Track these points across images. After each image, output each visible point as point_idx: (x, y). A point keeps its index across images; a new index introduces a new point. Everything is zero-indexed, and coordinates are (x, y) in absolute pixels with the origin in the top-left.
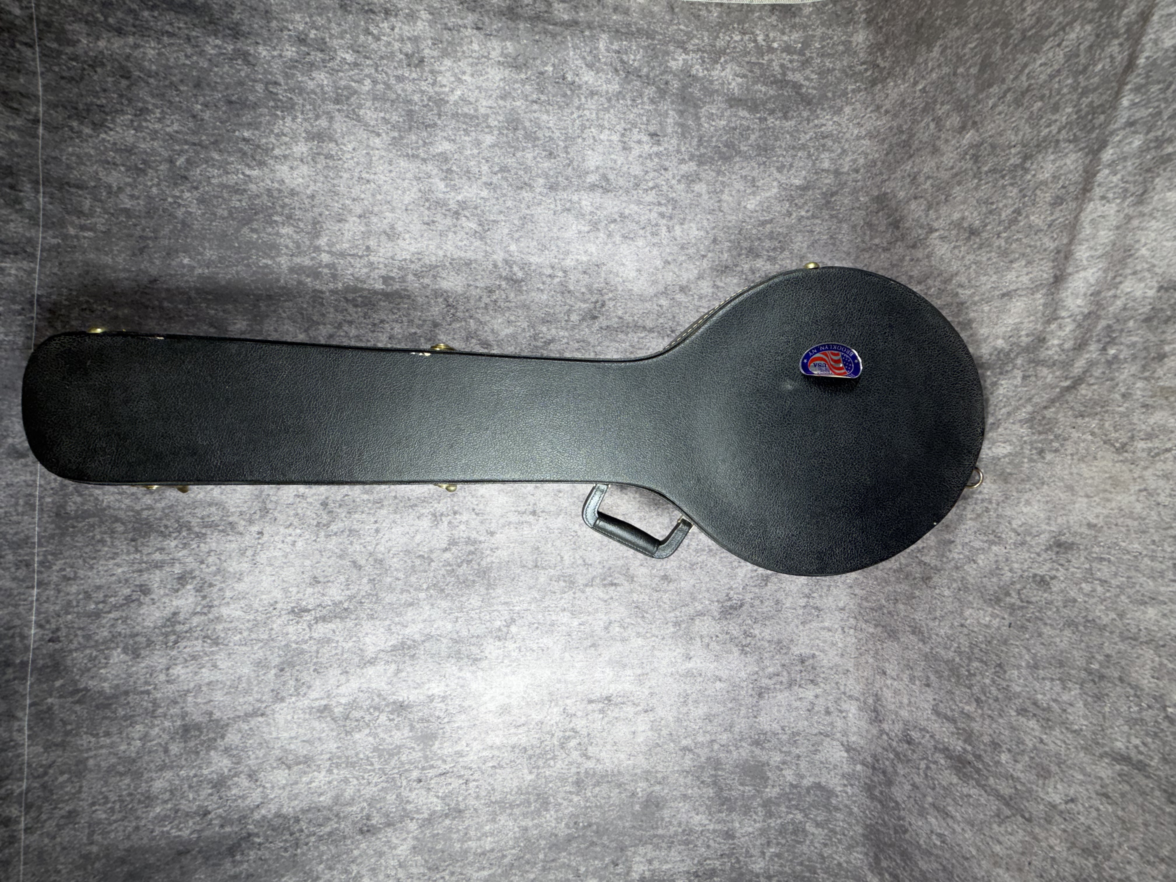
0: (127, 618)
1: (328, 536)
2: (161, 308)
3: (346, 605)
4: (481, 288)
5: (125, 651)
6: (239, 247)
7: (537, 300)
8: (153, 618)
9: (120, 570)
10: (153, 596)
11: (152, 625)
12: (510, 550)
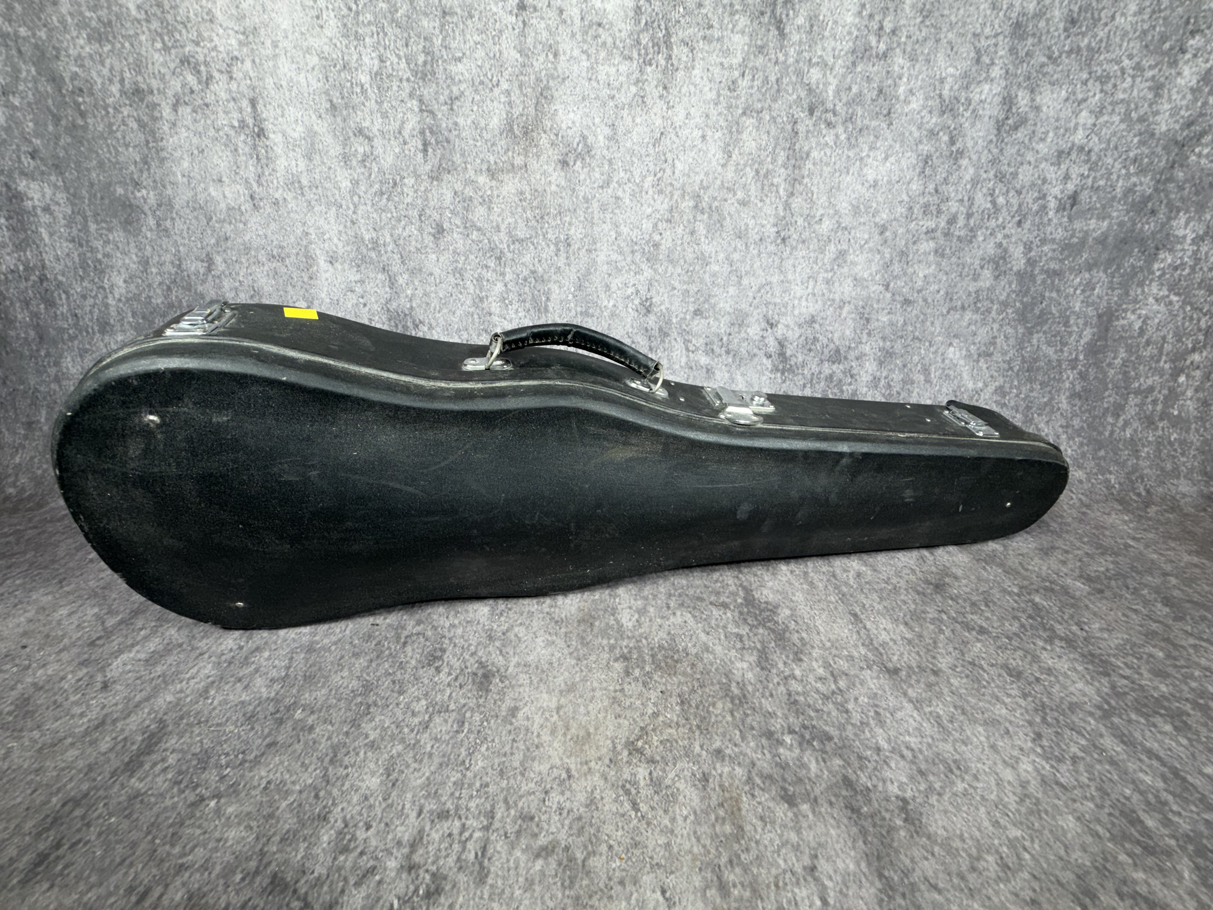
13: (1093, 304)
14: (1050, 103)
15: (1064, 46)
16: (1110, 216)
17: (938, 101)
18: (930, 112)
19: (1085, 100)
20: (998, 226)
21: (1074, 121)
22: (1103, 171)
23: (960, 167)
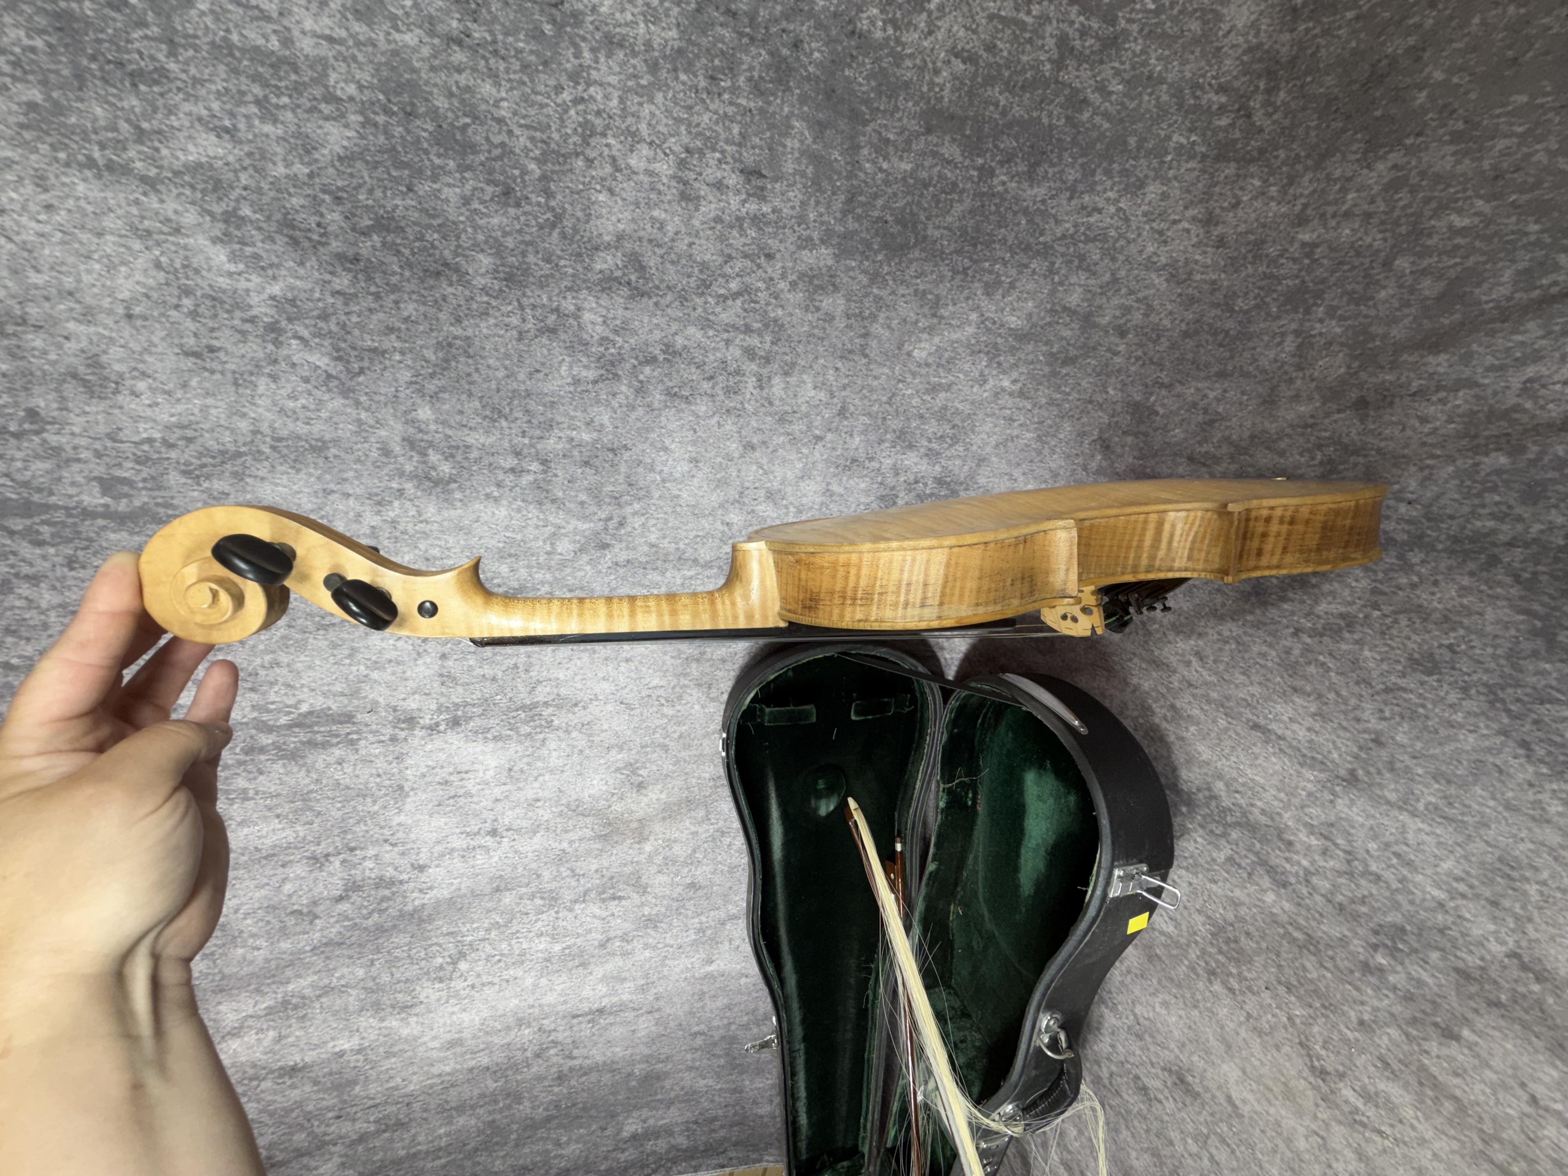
13: (908, 142)
14: (614, 219)
15: (539, 204)
16: (787, 117)
17: (601, 385)
18: (614, 395)
19: (614, 159)
20: (768, 288)
21: (641, 177)
22: (719, 128)
23: (685, 347)
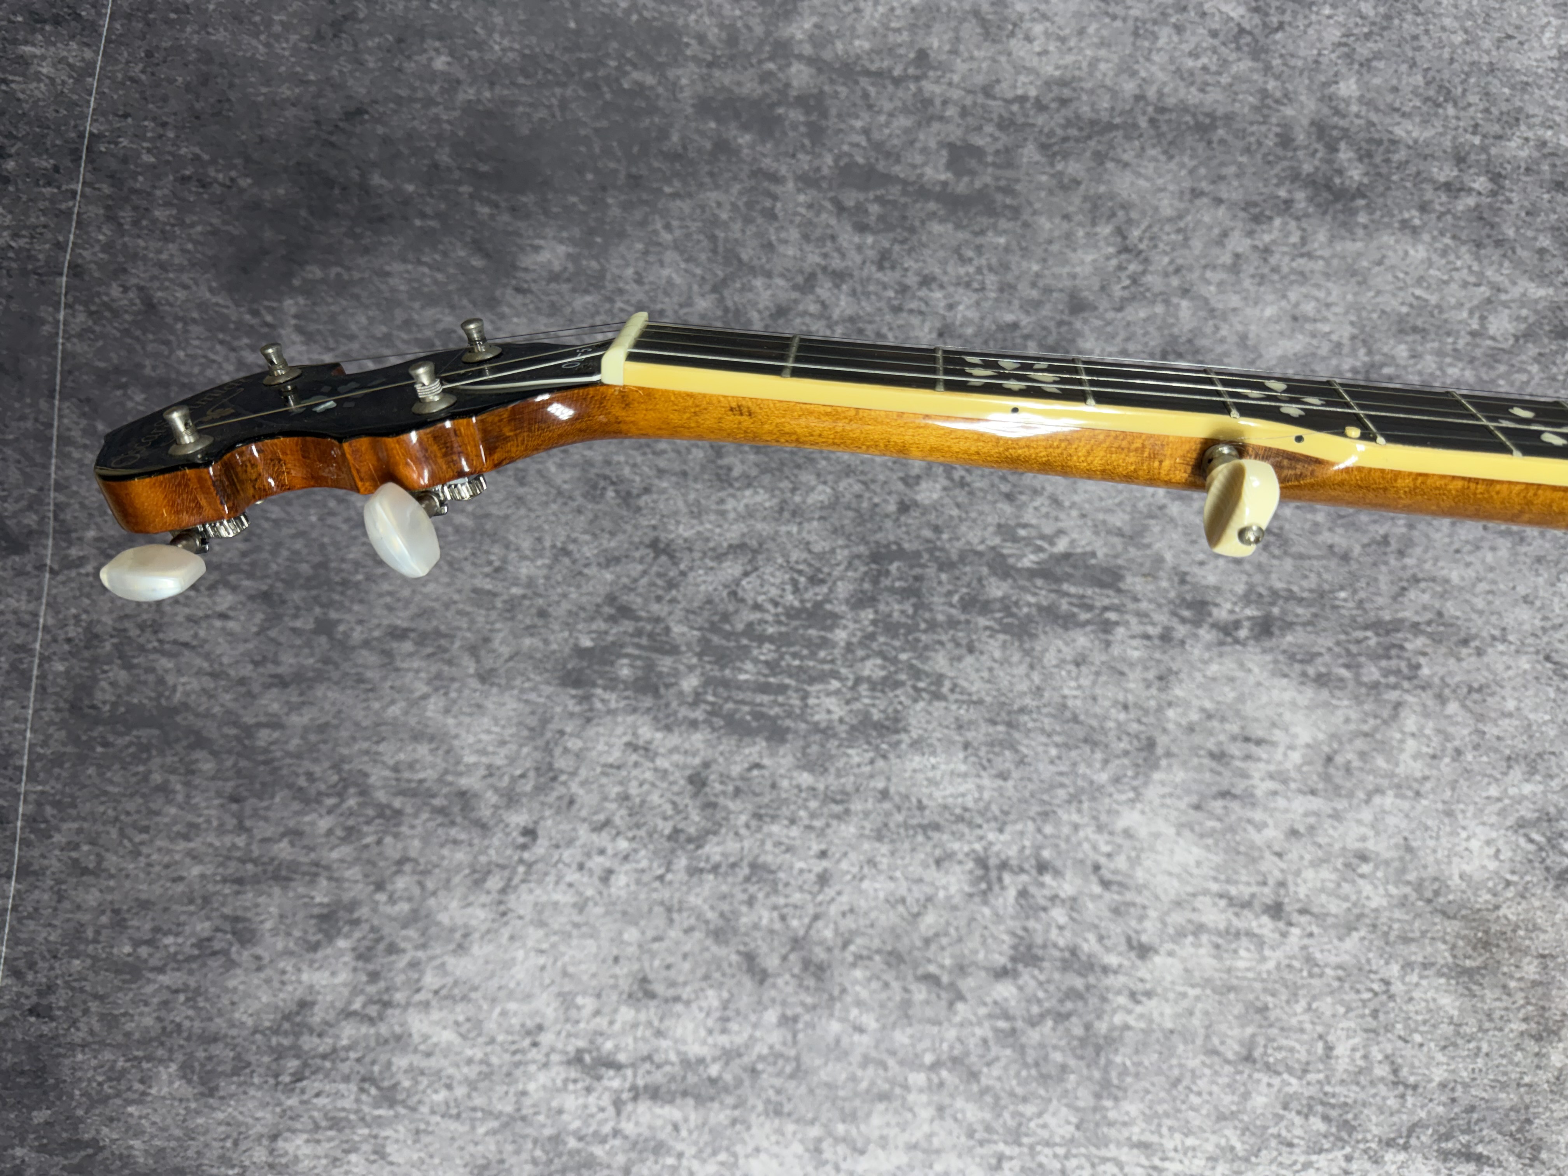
0: (197, 992)
1: (694, 871)
2: (365, 189)
3: (714, 1070)
4: (1232, 205)
5: (186, 1071)
6: (578, 32)
7: (1393, 258)
8: (255, 1006)
9: (196, 871)
10: (259, 951)
11: (250, 1022)
12: (1185, 1004)
